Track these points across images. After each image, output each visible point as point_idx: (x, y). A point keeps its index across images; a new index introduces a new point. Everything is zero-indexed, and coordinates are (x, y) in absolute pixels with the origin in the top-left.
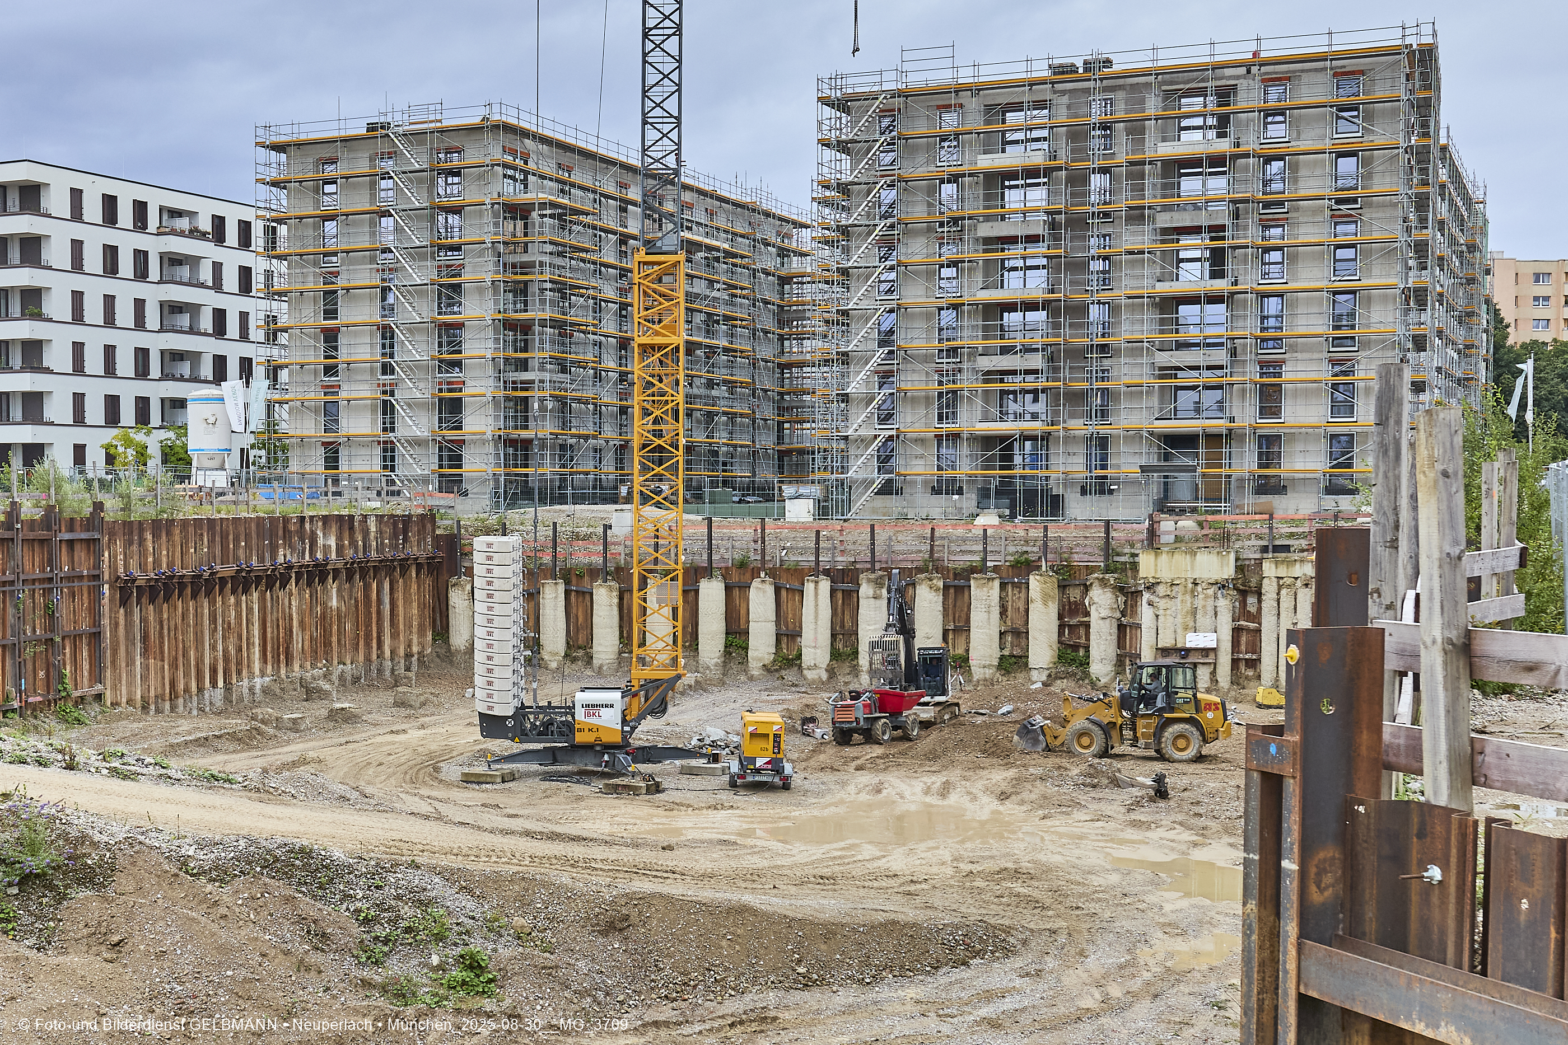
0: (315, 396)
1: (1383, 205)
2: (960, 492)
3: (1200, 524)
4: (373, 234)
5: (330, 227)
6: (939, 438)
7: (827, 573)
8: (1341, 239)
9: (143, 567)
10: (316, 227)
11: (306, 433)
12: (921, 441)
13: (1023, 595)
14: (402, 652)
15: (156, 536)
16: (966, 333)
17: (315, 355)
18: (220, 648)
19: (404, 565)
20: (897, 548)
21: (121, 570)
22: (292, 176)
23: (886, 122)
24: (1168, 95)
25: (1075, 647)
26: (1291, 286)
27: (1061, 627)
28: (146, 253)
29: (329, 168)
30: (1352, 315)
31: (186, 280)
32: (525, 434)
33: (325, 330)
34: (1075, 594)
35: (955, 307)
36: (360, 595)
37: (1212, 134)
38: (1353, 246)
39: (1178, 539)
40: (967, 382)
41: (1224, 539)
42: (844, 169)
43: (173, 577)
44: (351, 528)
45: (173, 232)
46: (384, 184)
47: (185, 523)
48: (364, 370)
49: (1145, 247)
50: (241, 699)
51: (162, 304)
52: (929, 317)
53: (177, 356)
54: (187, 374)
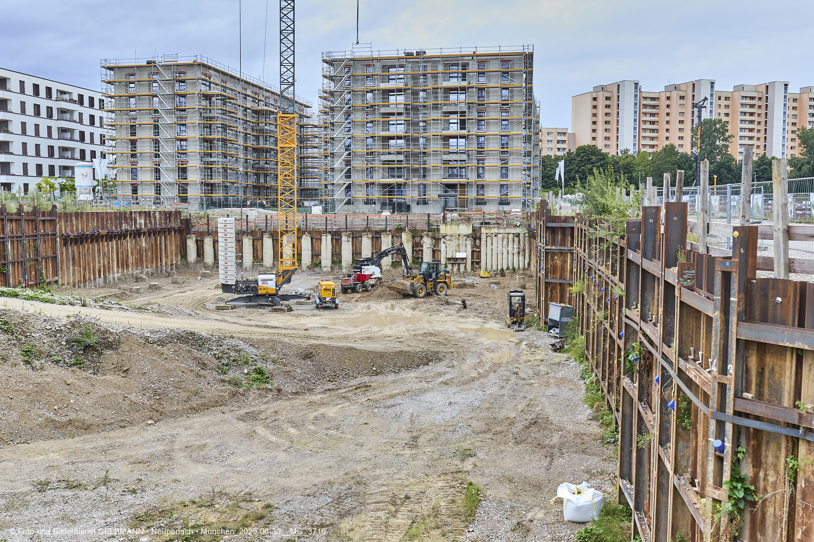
0: (127, 165)
1: (517, 107)
2: (375, 203)
3: (460, 215)
4: (150, 104)
5: (132, 100)
6: (367, 184)
7: (330, 232)
8: (504, 118)
9: (72, 231)
10: (126, 100)
11: (124, 180)
12: (360, 185)
13: (400, 240)
14: (169, 264)
15: (77, 219)
16: (376, 147)
17: (127, 150)
18: (102, 262)
19: (170, 230)
20: (355, 223)
21: (64, 232)
22: (116, 80)
23: (346, 70)
24: (445, 65)
25: (418, 258)
26: (487, 133)
27: (413, 251)
28: (51, 108)
29: (131, 77)
30: (507, 144)
31: (68, 119)
32: (212, 181)
33: (131, 140)
34: (417, 239)
35: (372, 137)
36: (153, 242)
37: (460, 79)
38: (507, 120)
39: (452, 220)
40: (377, 164)
41: (468, 220)
42: (332, 86)
43: (83, 235)
44: (150, 216)
45: (63, 100)
46: (154, 84)
47: (87, 214)
48: (147, 156)
49: (439, 118)
50: (110, 282)
51: (58, 128)
52: (363, 141)
53: (64, 149)
54: (70, 156)
